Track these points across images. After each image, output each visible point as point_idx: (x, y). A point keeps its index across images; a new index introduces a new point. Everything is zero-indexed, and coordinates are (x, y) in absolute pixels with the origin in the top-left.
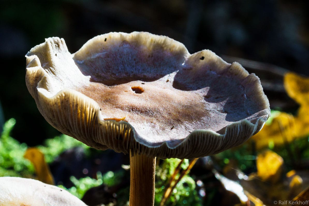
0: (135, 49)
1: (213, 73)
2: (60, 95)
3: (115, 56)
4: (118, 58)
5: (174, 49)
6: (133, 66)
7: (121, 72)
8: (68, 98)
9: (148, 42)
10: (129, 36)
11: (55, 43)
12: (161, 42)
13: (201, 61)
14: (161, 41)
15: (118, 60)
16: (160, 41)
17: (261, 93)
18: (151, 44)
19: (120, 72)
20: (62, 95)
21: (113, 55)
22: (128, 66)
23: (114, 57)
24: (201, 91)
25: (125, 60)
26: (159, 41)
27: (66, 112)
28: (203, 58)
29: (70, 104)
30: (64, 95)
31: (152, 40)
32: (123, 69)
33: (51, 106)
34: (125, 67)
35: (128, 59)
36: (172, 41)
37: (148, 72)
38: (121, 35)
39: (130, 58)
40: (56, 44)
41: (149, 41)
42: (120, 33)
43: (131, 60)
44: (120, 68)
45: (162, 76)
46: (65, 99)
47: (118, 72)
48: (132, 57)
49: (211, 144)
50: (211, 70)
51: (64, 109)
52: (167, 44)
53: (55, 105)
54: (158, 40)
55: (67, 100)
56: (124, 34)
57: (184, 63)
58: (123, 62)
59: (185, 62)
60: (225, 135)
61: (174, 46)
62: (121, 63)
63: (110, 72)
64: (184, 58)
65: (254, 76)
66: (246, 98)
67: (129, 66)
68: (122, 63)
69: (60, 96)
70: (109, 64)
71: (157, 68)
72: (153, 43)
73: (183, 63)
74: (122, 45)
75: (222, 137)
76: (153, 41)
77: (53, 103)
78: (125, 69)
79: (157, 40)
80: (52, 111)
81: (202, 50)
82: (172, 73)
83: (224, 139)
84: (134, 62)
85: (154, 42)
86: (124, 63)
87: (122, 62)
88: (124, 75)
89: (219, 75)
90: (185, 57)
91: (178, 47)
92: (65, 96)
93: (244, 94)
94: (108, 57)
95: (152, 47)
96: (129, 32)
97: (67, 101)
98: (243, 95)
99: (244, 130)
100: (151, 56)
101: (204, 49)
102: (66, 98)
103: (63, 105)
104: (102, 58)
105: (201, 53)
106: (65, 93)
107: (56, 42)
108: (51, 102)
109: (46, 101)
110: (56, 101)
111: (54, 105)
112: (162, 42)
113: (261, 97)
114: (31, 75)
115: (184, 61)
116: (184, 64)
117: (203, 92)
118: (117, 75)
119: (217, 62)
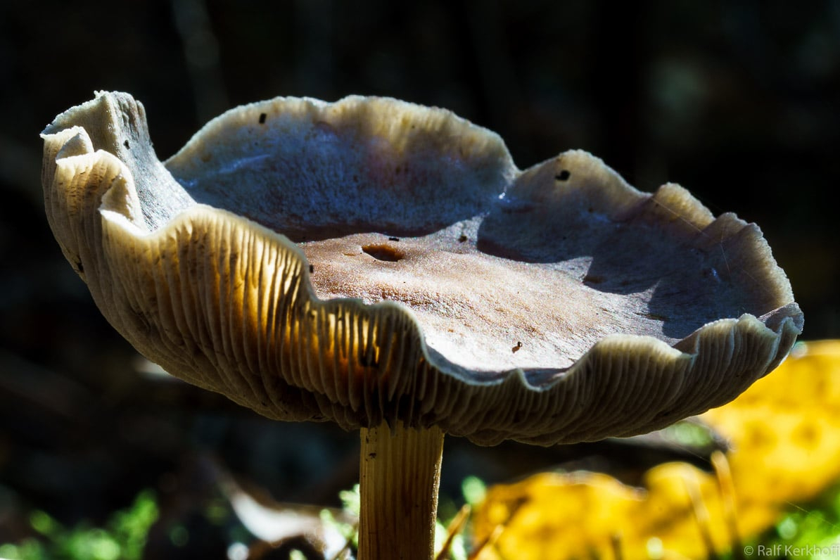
0: (353, 147)
1: (599, 217)
2: (180, 229)
3: (294, 166)
4: (305, 171)
5: (472, 150)
6: (352, 197)
7: (318, 213)
8: (206, 237)
9: (392, 128)
10: (335, 111)
11: (121, 109)
12: (433, 128)
13: (559, 183)
14: (434, 123)
15: (306, 179)
16: (430, 125)
17: (766, 263)
18: (401, 135)
19: (315, 212)
20: (184, 228)
21: (287, 163)
22: (336, 195)
23: (292, 169)
24: (570, 266)
25: (327, 179)
26: (427, 123)
27: (196, 283)
28: (565, 175)
29: (212, 255)
30: (190, 230)
31: (405, 122)
32: (324, 204)
33: (148, 265)
34: (328, 199)
35: (336, 175)
36: (465, 125)
37: (399, 214)
38: (309, 106)
39: (341, 174)
40: (125, 111)
41: (395, 124)
42: (306, 99)
43: (344, 180)
44: (313, 202)
45: (444, 225)
46: (194, 241)
47: (309, 213)
48: (346, 172)
49: (651, 384)
50: (591, 210)
51: (190, 275)
52: (451, 135)
53: (161, 262)
54: (425, 119)
55: (201, 242)
56: (319, 104)
57: (504, 194)
58: (320, 184)
59: (505, 190)
60: (694, 356)
61: (472, 142)
62: (314, 187)
63: (282, 210)
64: (502, 178)
65: (733, 220)
66: (719, 281)
67: (339, 194)
68: (318, 188)
69: (178, 232)
70: (279, 188)
71: (423, 203)
72: (408, 131)
73: (500, 193)
74: (315, 136)
75: (686, 360)
76: (410, 124)
77: (154, 254)
78: (329, 203)
79: (420, 120)
80: (151, 283)
81: (561, 154)
82: (469, 218)
83: (690, 370)
84: (355, 185)
85: (413, 127)
86: (323, 186)
87: (316, 185)
88: (329, 219)
89: (618, 226)
90: (507, 177)
91: (485, 143)
92: (194, 233)
93: (710, 269)
94: (274, 169)
95: (404, 142)
96: (332, 97)
97: (202, 247)
98: (706, 273)
99: (746, 351)
100: (404, 169)
101: (566, 149)
102: (197, 238)
103: (189, 259)
104: (254, 172)
105: (559, 161)
106: (193, 223)
107: (124, 106)
108: (149, 252)
109: (132, 249)
110: (164, 247)
111: (158, 259)
112: (437, 128)
113: (767, 273)
114: (73, 182)
115: (503, 187)
116: (505, 197)
117: (576, 268)
118: (307, 218)
119: (609, 185)
